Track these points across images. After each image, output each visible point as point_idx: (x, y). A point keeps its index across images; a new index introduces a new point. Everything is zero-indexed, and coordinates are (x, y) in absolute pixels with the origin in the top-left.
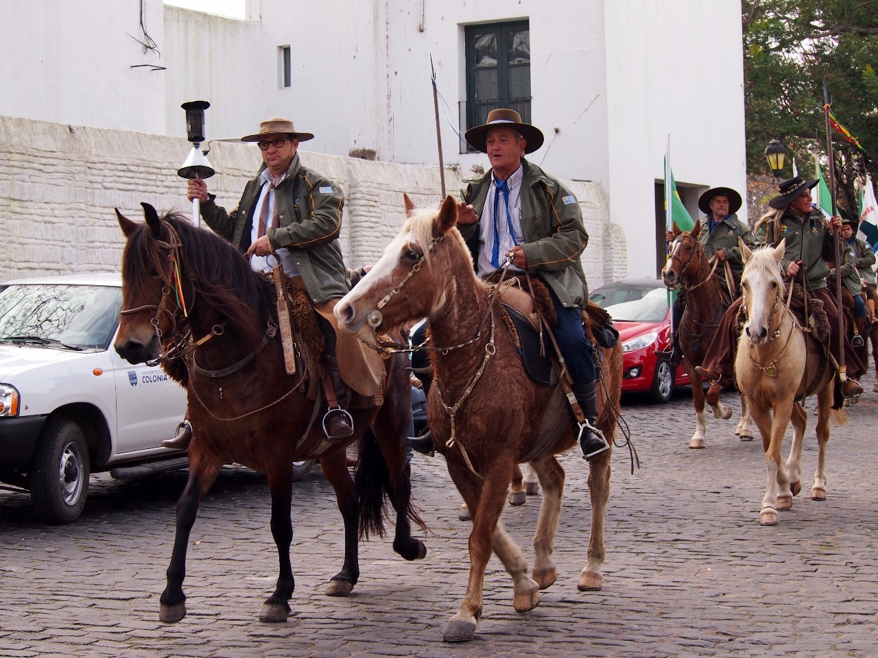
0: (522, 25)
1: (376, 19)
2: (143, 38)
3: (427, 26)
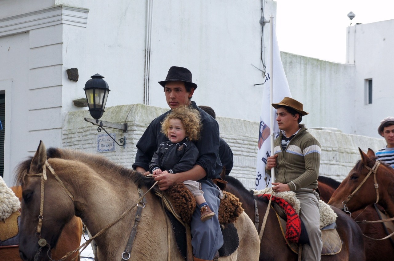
2: (262, 68)
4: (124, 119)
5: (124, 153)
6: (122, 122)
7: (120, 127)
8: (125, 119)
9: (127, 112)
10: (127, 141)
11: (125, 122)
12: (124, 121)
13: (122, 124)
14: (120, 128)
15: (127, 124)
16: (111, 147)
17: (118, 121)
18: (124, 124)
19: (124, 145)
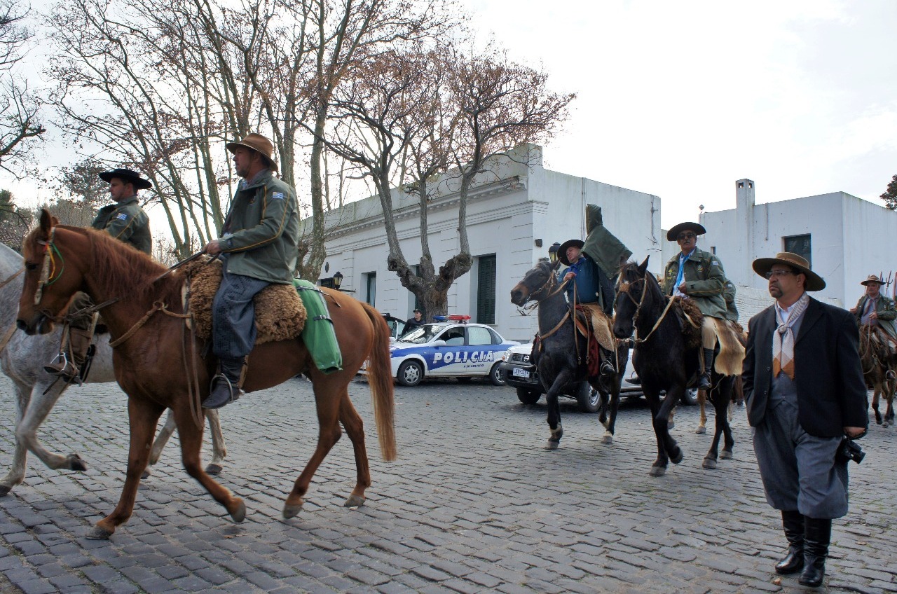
0: (808, 237)
1: (748, 235)
2: (653, 239)
3: (769, 238)
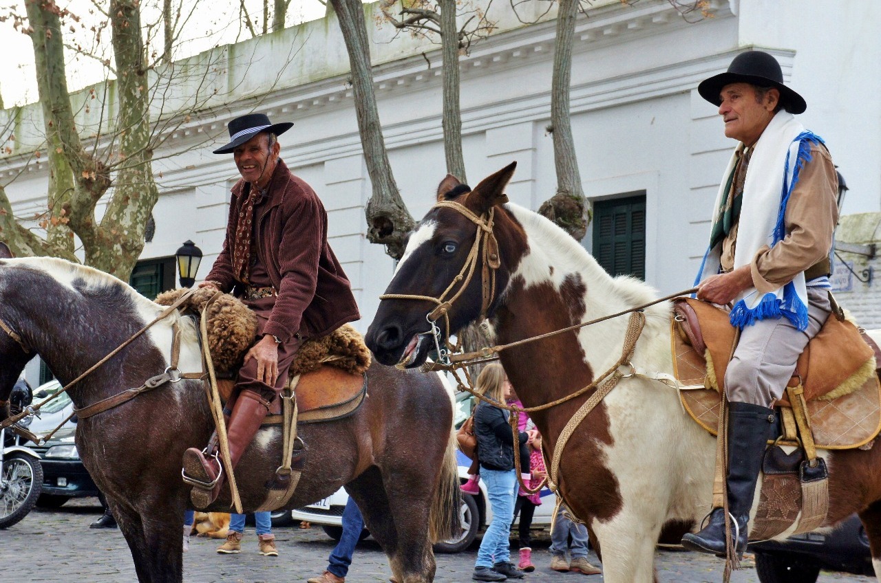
4: (868, 236)
5: (870, 295)
6: (865, 242)
7: (863, 251)
8: (870, 237)
9: (873, 224)
10: (875, 274)
11: (872, 241)
12: (868, 239)
13: (865, 245)
14: (863, 253)
15: (875, 245)
16: (845, 285)
17: (858, 241)
18: (869, 245)
19: (869, 281)
